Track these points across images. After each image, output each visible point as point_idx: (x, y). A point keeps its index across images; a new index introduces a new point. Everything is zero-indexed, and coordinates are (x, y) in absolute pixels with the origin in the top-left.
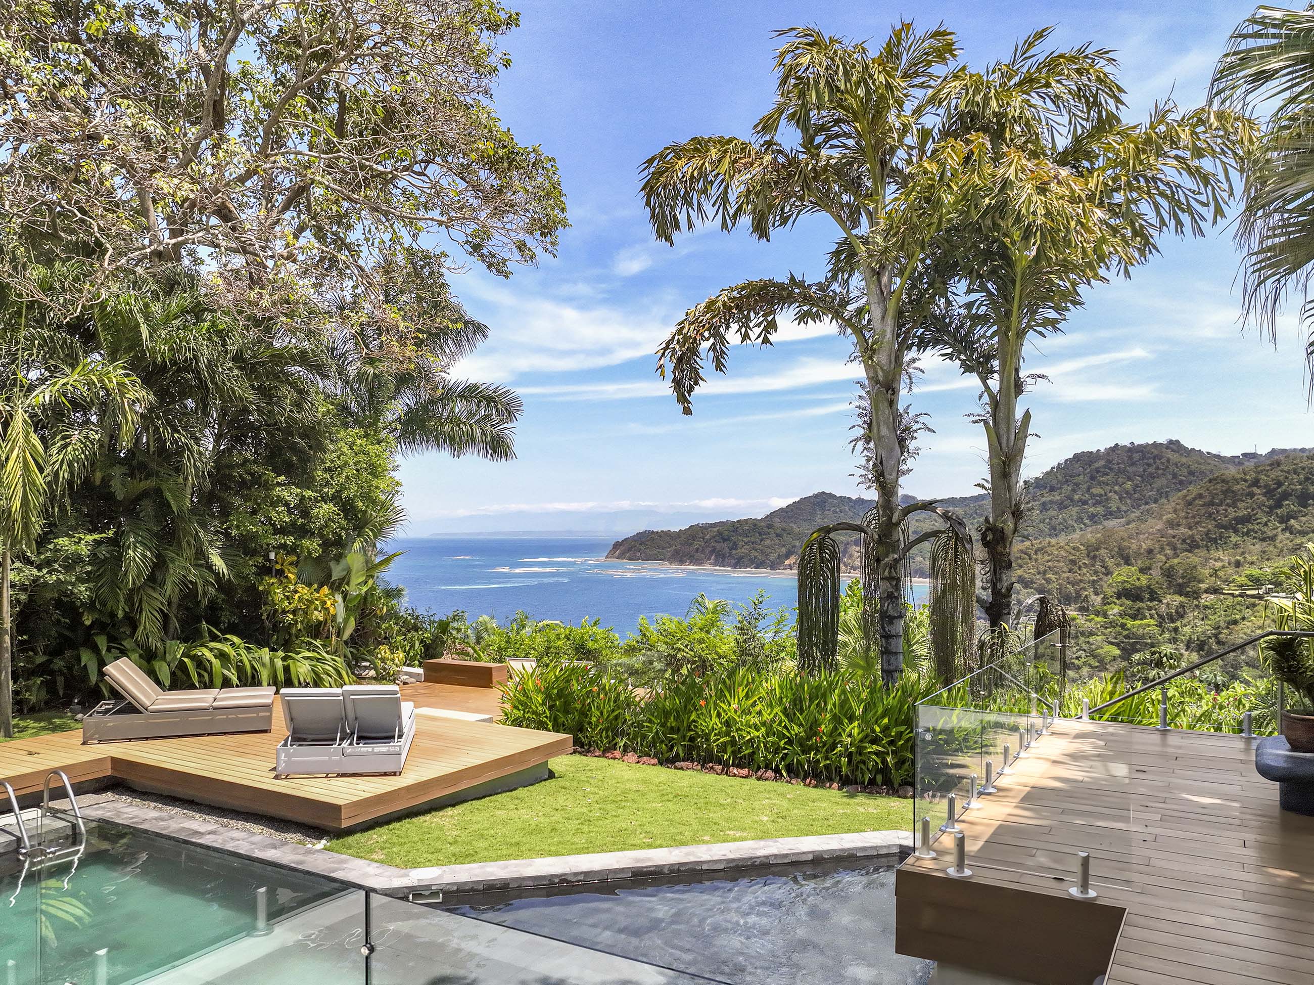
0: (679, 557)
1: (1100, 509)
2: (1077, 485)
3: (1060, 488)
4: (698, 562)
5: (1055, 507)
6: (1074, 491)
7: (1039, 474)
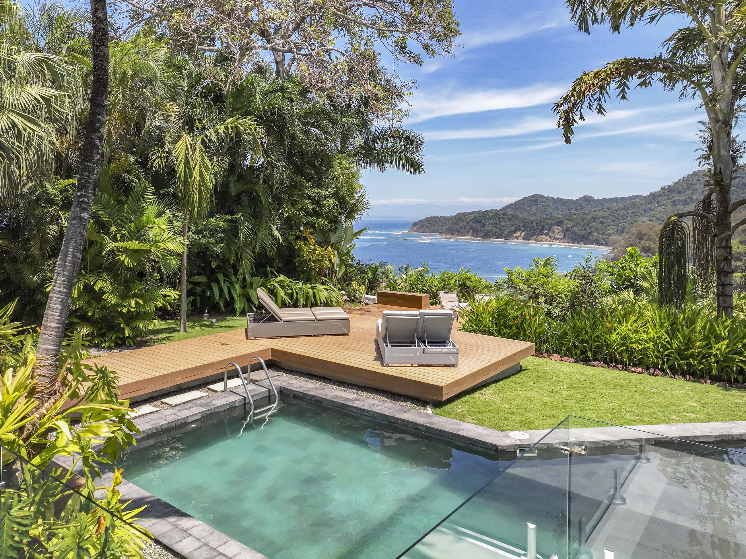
0: (451, 232)
2: (695, 190)
3: (685, 192)
4: (462, 234)
5: (681, 203)
6: (693, 194)
7: (670, 184)
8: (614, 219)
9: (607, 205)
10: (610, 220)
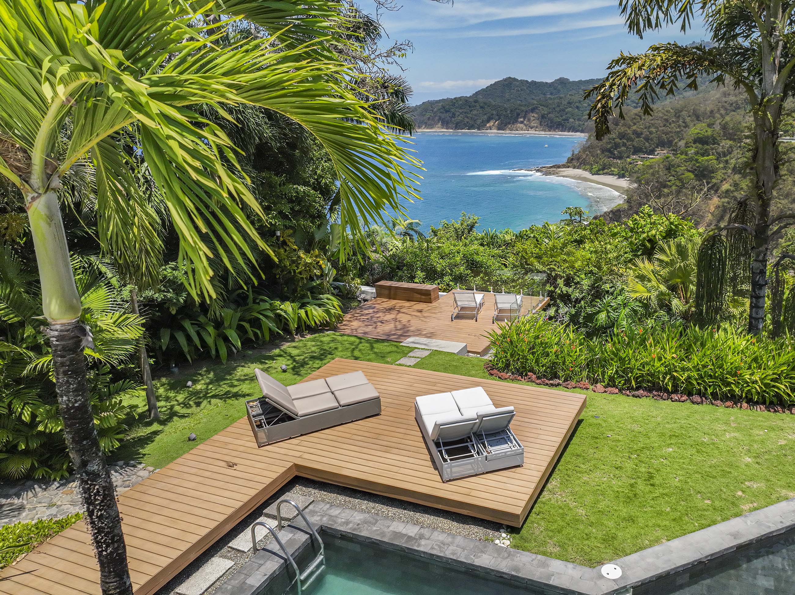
0: (418, 124)
4: (431, 126)
9: (582, 88)
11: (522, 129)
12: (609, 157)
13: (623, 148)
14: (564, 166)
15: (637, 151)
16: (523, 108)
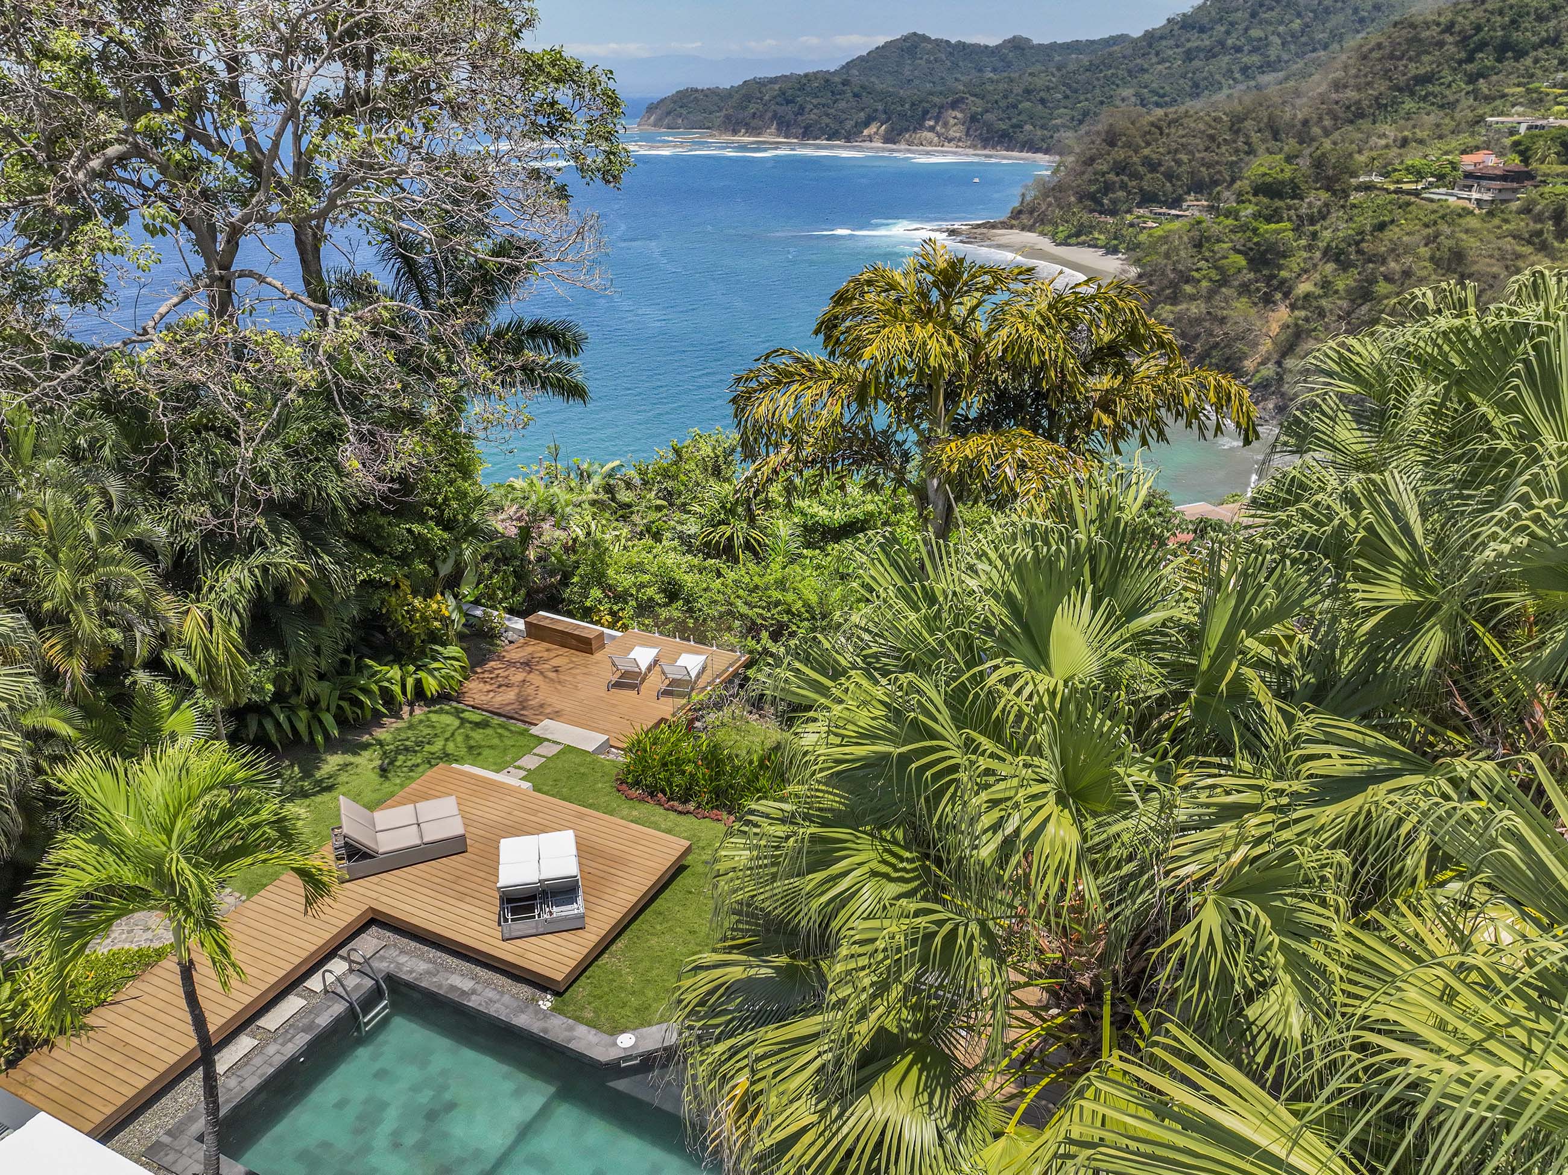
0: (733, 125)
1: (1256, 59)
2: (1232, 24)
3: (1212, 28)
4: (756, 131)
5: (1202, 55)
6: (1228, 33)
7: (1188, 10)
8: (1068, 92)
9: (1057, 58)
10: (1059, 96)
11: (931, 143)
12: (1092, 211)
13: (1121, 194)
14: (1004, 225)
15: (1147, 199)
16: (936, 100)
